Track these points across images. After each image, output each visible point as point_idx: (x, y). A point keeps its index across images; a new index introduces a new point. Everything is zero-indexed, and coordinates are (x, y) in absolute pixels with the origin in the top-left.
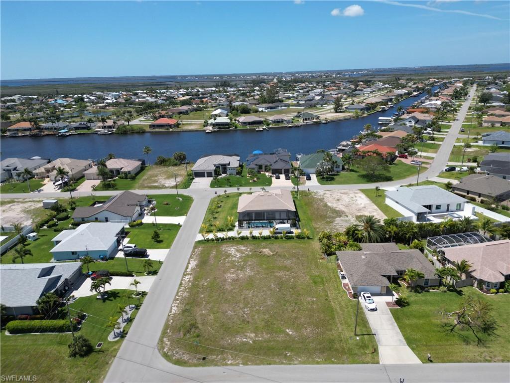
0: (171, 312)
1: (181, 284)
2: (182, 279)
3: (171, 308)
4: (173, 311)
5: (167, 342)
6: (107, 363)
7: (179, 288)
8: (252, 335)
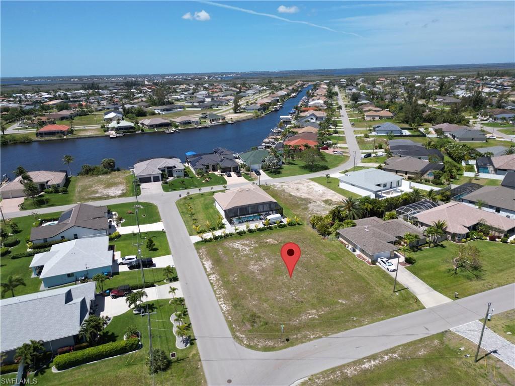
0: (222, 310)
1: (212, 284)
2: (209, 279)
3: (221, 307)
4: (224, 308)
5: (241, 336)
6: (197, 368)
7: (213, 288)
8: (314, 311)
